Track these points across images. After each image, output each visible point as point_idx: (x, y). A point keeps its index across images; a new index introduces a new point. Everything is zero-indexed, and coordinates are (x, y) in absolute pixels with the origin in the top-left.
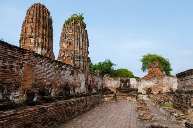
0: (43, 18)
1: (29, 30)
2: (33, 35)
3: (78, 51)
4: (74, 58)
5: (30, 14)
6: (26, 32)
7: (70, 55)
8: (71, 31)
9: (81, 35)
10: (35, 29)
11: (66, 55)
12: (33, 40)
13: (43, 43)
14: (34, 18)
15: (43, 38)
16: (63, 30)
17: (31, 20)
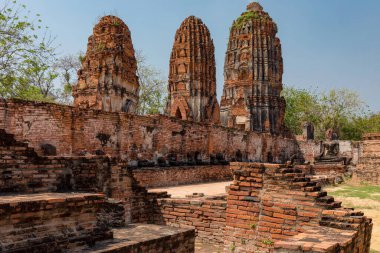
0: (202, 47)
1: (182, 69)
2: (188, 77)
3: (260, 88)
4: (251, 101)
5: (181, 41)
6: (177, 73)
7: (244, 96)
8: (246, 46)
9: (265, 53)
10: (191, 67)
11: (237, 96)
12: (188, 85)
13: (202, 89)
14: (188, 48)
15: (202, 80)
16: (231, 43)
17: (182, 52)
